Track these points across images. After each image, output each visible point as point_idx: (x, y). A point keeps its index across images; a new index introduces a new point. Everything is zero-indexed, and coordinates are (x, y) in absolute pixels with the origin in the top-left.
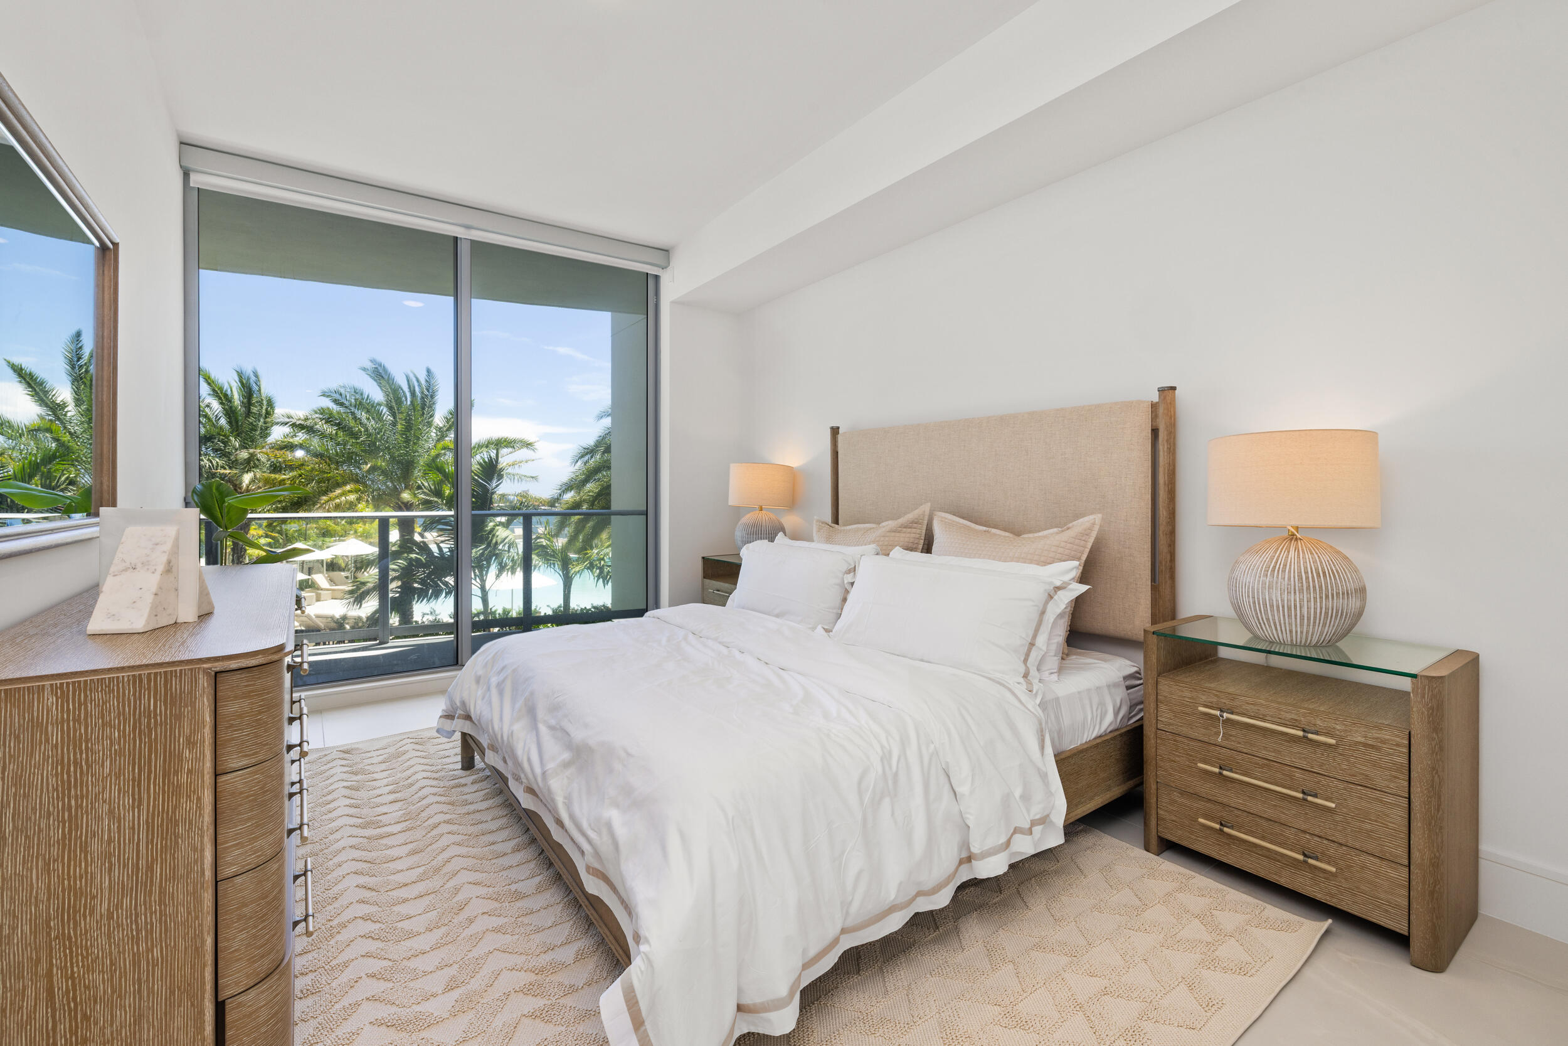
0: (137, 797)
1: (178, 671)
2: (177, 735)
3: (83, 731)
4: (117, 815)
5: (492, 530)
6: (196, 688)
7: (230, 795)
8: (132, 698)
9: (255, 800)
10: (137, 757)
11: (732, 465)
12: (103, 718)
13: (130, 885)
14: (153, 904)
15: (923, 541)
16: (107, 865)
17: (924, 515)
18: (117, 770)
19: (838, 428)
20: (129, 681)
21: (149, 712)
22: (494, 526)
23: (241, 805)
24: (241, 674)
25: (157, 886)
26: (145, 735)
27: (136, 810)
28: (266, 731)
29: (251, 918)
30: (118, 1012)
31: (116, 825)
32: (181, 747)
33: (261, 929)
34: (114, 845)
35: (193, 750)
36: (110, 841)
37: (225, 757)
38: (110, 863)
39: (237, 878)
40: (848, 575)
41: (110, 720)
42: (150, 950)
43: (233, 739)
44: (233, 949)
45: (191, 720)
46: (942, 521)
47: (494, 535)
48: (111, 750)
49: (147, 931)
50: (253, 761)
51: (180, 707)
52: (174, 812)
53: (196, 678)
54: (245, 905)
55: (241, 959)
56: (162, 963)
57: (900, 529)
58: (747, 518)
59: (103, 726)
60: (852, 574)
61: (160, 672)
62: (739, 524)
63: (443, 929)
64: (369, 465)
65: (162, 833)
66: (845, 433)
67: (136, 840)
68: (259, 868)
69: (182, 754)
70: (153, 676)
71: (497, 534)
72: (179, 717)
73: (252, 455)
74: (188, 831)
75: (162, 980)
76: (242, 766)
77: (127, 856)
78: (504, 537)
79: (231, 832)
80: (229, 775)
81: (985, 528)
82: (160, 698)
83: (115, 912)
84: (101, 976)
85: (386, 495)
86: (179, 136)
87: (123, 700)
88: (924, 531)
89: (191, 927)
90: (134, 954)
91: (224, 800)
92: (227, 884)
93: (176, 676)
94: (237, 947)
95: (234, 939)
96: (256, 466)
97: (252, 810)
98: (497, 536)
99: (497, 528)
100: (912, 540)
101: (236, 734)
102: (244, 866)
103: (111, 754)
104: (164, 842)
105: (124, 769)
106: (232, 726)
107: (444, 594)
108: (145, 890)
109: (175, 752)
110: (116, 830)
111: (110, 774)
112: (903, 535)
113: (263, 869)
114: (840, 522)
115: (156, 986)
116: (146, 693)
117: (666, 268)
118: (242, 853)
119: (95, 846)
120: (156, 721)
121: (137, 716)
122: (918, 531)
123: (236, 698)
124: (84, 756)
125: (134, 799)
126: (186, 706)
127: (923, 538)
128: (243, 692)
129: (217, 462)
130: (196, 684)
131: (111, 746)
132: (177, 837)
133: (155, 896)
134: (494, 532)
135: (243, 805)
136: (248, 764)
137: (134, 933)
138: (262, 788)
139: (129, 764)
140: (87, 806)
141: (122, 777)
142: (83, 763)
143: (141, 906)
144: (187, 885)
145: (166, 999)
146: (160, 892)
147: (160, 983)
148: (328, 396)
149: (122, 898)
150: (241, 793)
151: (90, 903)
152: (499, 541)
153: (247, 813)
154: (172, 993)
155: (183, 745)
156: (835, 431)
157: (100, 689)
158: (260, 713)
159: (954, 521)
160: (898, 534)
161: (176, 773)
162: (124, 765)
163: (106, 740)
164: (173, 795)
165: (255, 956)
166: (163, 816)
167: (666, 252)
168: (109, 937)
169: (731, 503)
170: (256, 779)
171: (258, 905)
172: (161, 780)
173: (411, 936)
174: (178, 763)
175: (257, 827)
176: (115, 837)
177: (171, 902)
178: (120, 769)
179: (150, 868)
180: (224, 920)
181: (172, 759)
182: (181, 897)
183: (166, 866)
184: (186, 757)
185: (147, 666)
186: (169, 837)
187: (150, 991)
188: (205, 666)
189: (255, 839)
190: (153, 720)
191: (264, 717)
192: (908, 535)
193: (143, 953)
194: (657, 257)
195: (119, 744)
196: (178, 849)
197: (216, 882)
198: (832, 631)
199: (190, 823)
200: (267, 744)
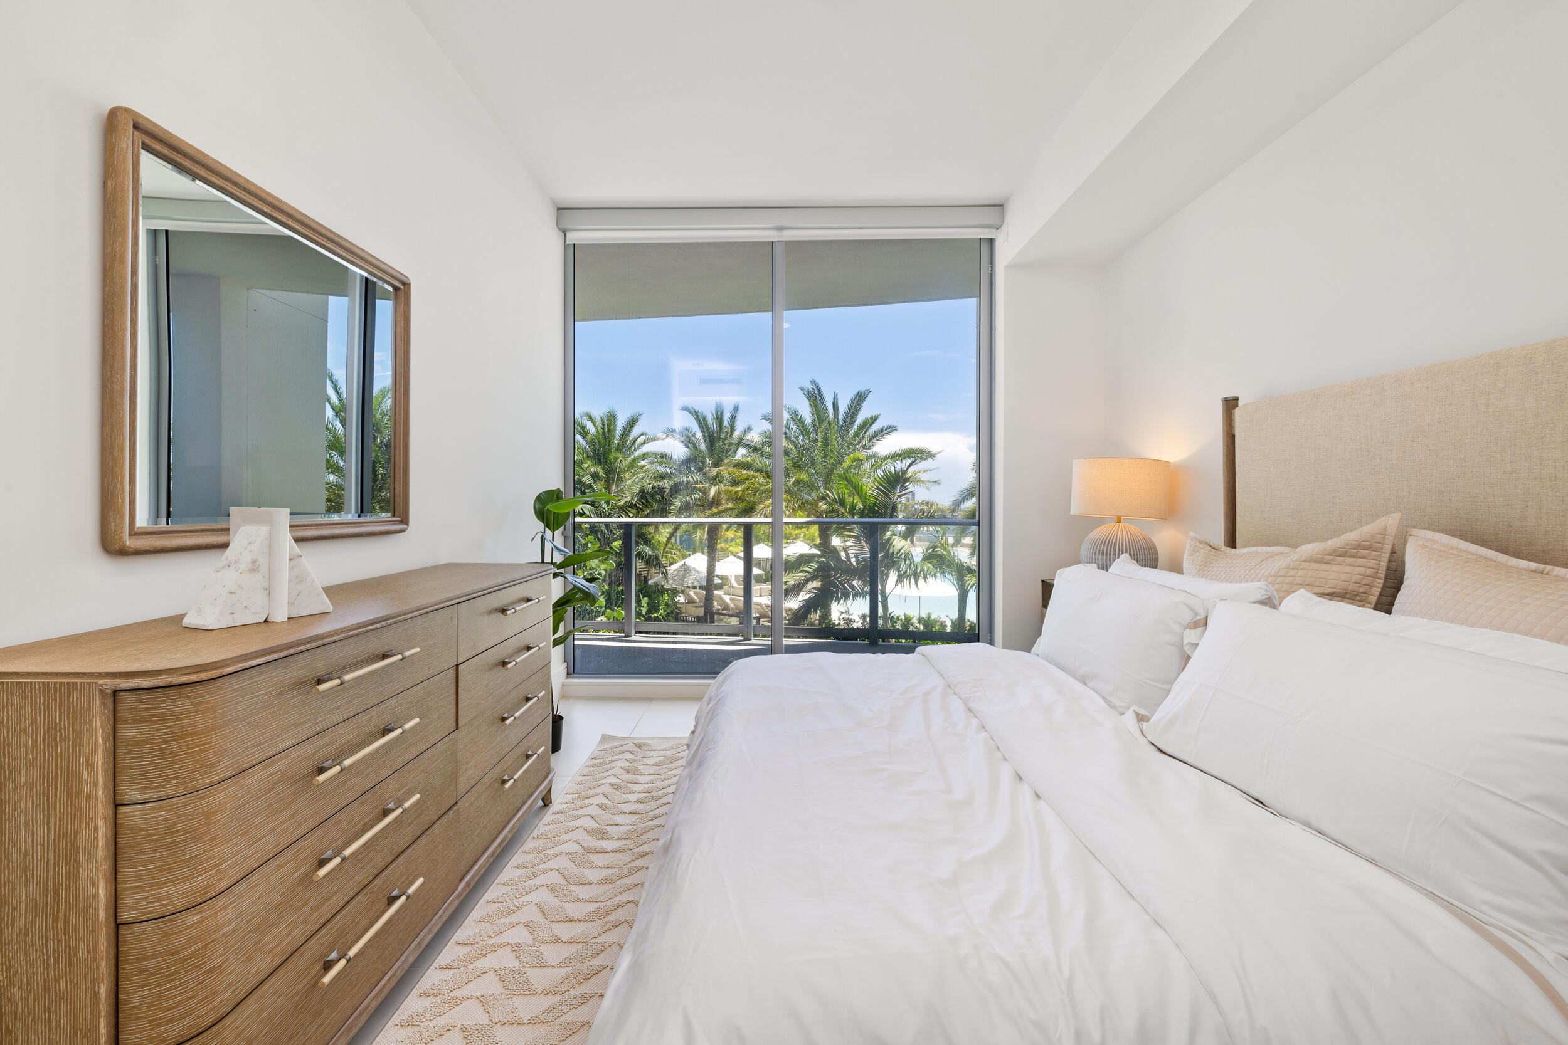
0: (46, 813)
1: (79, 683)
2: (78, 754)
3: (6, 735)
4: (31, 828)
5: (889, 539)
6: (93, 704)
7: (130, 830)
8: (42, 707)
9: (159, 840)
10: (46, 770)
11: (1075, 462)
12: (20, 725)
13: (41, 906)
14: (60, 931)
15: (1382, 581)
16: (24, 878)
17: (1384, 536)
18: (31, 781)
19: (1236, 399)
20: (39, 688)
21: (56, 724)
22: (891, 535)
23: (140, 843)
24: (140, 694)
25: (63, 912)
26: (52, 748)
27: (46, 826)
28: (174, 763)
29: (153, 974)
30: (33, 1037)
31: (31, 838)
32: (81, 768)
33: (169, 989)
34: (29, 858)
35: (91, 773)
36: (26, 854)
37: (123, 786)
38: (26, 876)
39: (138, 925)
40: (1193, 631)
41: (26, 727)
42: (57, 980)
43: (131, 768)
44: (133, 1005)
45: (89, 740)
46: (1425, 546)
47: (891, 545)
48: (26, 759)
49: (54, 958)
50: (156, 795)
51: (80, 724)
52: (76, 837)
53: (93, 694)
54: (147, 958)
55: (142, 1018)
56: (67, 997)
57: (1331, 557)
58: (1098, 533)
59: (20, 731)
60: (1200, 629)
61: (64, 683)
62: (1086, 539)
63: (557, 998)
64: (793, 479)
65: (66, 858)
66: (1246, 405)
67: (46, 860)
68: (165, 919)
69: (82, 775)
70: (58, 686)
71: (894, 543)
72: (79, 734)
73: (718, 473)
74: (87, 861)
75: (67, 1016)
76: (141, 800)
77: (39, 873)
78: (899, 547)
79: (130, 872)
80: (128, 807)
81: (1533, 565)
82: (64, 711)
83: (30, 930)
84: (20, 993)
85: (808, 504)
86: (554, 202)
87: (36, 707)
88: (1384, 564)
89: (91, 968)
90: (45, 980)
91: (123, 834)
92: (127, 930)
93: (77, 689)
94: (137, 1004)
95: (135, 993)
96: (721, 482)
97: (154, 851)
98: (894, 546)
99: (894, 537)
100: (1356, 578)
101: (135, 762)
102: (144, 914)
103: (26, 762)
104: (68, 867)
105: (37, 780)
106: (129, 752)
107: (851, 598)
108: (53, 914)
109: (76, 772)
110: (31, 844)
111: (26, 784)
112: (1335, 568)
113: (172, 920)
114: (1238, 541)
115: (62, 1021)
116: (53, 703)
117: (1000, 227)
118: (142, 899)
119: (14, 856)
120: (61, 735)
121: (46, 727)
122: (1372, 563)
123: (135, 721)
124: (7, 759)
125: (44, 815)
126: (85, 723)
127: (1383, 576)
128: (143, 716)
129: (697, 479)
130: (93, 700)
131: (26, 755)
132: (78, 865)
133: (61, 924)
134: (891, 542)
135: (144, 844)
136: (147, 799)
137: (45, 957)
138: (168, 828)
139: (40, 777)
140: (9, 812)
141: (35, 790)
142: (6, 768)
143: (50, 930)
144: (87, 922)
145: (70, 1038)
146: (65, 921)
147: (65, 1018)
148: (767, 420)
149: (36, 918)
150: (142, 830)
151: (12, 914)
152: (896, 551)
153: (149, 854)
154: (75, 1034)
155: (83, 766)
156: (1231, 404)
157: (18, 694)
158: (165, 741)
159: (1453, 548)
160: (1324, 567)
161: (77, 794)
162: (37, 777)
163: (23, 747)
164: (75, 818)
165: (160, 1019)
166: (67, 838)
167: (999, 207)
168: (26, 955)
169: (1074, 510)
170: (161, 816)
171: (164, 960)
172: (65, 800)
173: (527, 992)
174: (79, 785)
175: (161, 871)
176: (29, 851)
177: (74, 934)
178: (33, 780)
179: (57, 892)
180: (124, 969)
181: (74, 778)
182: (82, 931)
183: (70, 892)
184: (85, 780)
185: (57, 674)
186: (72, 863)
187: (58, 1025)
188: (101, 682)
189: (160, 885)
190: (58, 734)
191: (172, 746)
192: (1348, 569)
193: (52, 980)
194: (989, 216)
195: (33, 754)
196: (79, 879)
197: (118, 926)
198: (1148, 721)
199: (89, 853)
200: (177, 778)
